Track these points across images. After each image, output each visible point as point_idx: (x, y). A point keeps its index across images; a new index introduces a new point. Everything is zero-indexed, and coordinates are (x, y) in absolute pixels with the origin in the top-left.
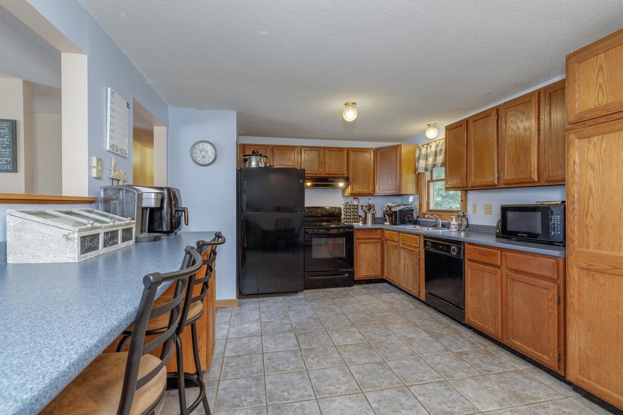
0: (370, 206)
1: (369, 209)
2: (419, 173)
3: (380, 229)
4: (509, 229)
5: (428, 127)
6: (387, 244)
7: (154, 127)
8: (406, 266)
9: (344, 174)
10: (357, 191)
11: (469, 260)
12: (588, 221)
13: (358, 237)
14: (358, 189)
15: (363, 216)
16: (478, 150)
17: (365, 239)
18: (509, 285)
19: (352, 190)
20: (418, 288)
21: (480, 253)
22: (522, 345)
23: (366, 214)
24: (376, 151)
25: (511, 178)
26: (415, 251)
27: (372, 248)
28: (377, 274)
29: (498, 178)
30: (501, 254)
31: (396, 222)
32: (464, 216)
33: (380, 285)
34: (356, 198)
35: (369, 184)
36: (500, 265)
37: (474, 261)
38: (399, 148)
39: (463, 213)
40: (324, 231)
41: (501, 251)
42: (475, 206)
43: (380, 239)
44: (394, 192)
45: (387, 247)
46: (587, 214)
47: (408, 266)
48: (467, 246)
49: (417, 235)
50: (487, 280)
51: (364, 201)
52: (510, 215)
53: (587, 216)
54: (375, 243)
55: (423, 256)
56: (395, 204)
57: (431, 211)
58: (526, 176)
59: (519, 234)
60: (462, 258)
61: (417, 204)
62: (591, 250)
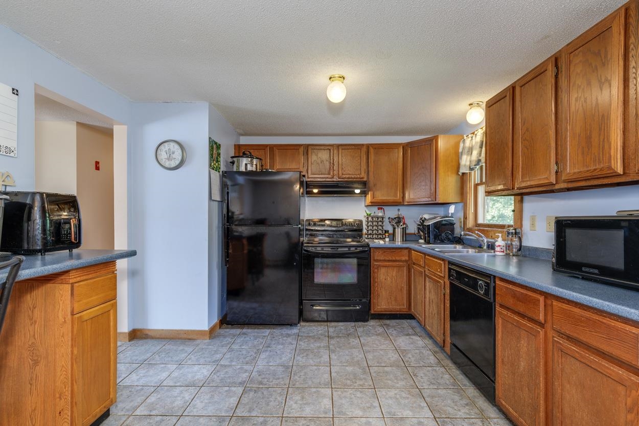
0: (399, 218)
1: (398, 222)
2: (463, 174)
3: (407, 248)
4: (568, 258)
5: (470, 107)
6: (414, 269)
7: (114, 126)
8: (431, 303)
9: (363, 178)
10: (380, 198)
11: (501, 306)
13: (376, 258)
14: (381, 196)
15: (391, 231)
16: (527, 130)
17: (385, 261)
18: (556, 358)
19: (373, 198)
20: (442, 336)
21: (514, 295)
23: (394, 229)
24: (406, 147)
25: (576, 170)
26: (439, 282)
27: (395, 273)
28: (402, 307)
29: (557, 172)
30: (545, 302)
31: (429, 240)
32: (516, 233)
33: (405, 323)
34: (381, 208)
35: (396, 190)
36: (543, 322)
37: (508, 309)
38: (434, 141)
39: (515, 229)
40: (330, 249)
41: (546, 298)
42: (533, 219)
43: (406, 261)
44: (427, 199)
45: (414, 272)
47: (432, 301)
48: (498, 282)
49: (443, 260)
50: (524, 343)
51: (391, 212)
52: (570, 233)
54: (400, 267)
55: (448, 291)
56: (431, 216)
57: (480, 225)
58: (602, 166)
59: (583, 269)
60: (492, 300)
61: (461, 215)
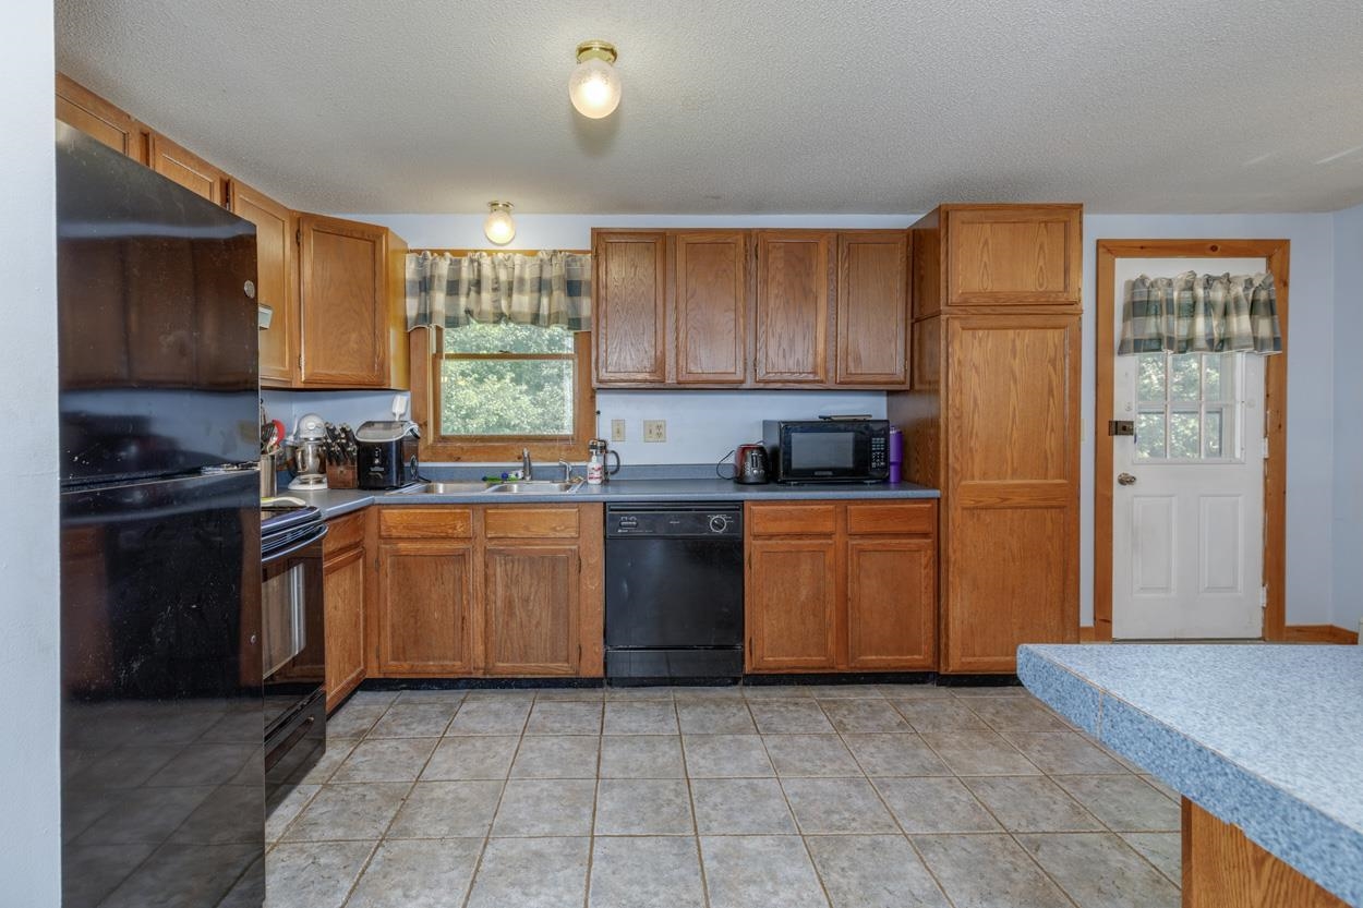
5: (489, 207)
6: (400, 557)
12: (972, 444)
16: (698, 306)
17: (336, 553)
20: (576, 652)
22: (879, 657)
24: (301, 224)
26: (563, 551)
27: (348, 581)
28: (358, 670)
35: (283, 342)
38: (383, 238)
42: (618, 425)
43: (361, 542)
46: (972, 433)
50: (806, 568)
53: (971, 437)
54: (354, 560)
57: (447, 439)
59: (816, 473)
62: (977, 482)
